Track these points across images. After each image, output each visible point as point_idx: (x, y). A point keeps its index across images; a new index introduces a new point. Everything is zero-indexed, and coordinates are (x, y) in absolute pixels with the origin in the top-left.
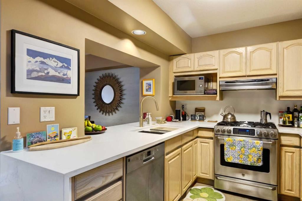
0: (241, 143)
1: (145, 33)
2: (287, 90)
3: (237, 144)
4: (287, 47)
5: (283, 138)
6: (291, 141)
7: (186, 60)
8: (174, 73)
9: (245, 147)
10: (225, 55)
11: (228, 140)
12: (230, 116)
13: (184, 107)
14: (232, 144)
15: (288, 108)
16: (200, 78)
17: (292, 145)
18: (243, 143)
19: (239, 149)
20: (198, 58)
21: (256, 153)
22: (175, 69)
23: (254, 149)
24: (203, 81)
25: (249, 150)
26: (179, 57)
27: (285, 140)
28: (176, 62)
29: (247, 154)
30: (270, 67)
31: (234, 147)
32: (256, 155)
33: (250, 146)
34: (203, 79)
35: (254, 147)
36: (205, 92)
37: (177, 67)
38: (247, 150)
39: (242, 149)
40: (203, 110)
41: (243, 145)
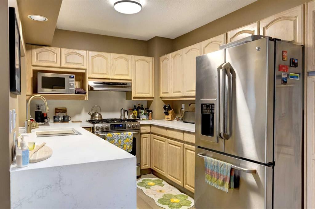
0: (118, 136)
1: (46, 20)
2: (138, 93)
3: (115, 138)
4: (137, 61)
5: (142, 128)
6: (145, 129)
7: (51, 53)
8: (33, 66)
9: (121, 139)
10: (93, 57)
11: (108, 136)
12: (97, 115)
13: (40, 107)
14: (111, 139)
15: (135, 106)
16: (70, 77)
17: (146, 132)
18: (120, 136)
19: (117, 141)
20: (65, 54)
21: (129, 142)
22: (35, 61)
23: (128, 139)
24: (74, 79)
25: (124, 141)
26: (41, 48)
27: (143, 129)
28: (37, 54)
29: (123, 144)
30: (128, 73)
31: (113, 141)
32: (129, 144)
33: (124, 137)
34: (73, 78)
35: (128, 137)
36: (76, 91)
37: (38, 59)
38: (123, 141)
39: (120, 141)
40: (64, 111)
41: (120, 138)
